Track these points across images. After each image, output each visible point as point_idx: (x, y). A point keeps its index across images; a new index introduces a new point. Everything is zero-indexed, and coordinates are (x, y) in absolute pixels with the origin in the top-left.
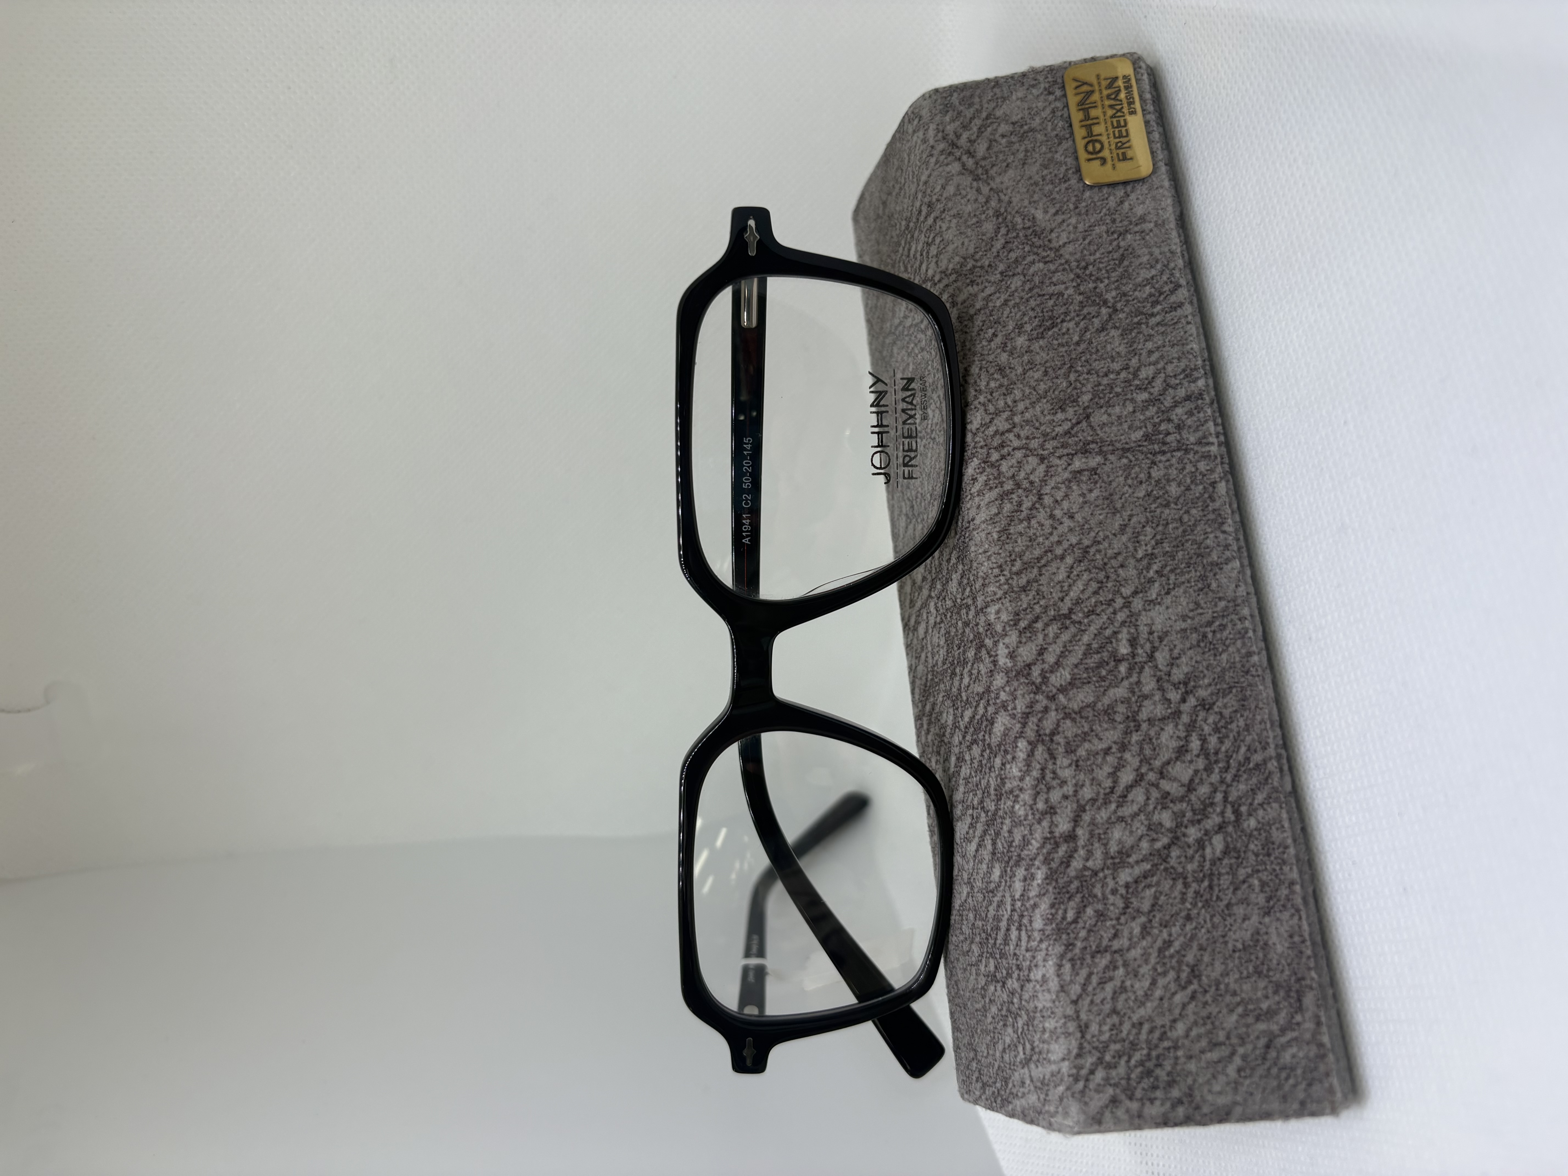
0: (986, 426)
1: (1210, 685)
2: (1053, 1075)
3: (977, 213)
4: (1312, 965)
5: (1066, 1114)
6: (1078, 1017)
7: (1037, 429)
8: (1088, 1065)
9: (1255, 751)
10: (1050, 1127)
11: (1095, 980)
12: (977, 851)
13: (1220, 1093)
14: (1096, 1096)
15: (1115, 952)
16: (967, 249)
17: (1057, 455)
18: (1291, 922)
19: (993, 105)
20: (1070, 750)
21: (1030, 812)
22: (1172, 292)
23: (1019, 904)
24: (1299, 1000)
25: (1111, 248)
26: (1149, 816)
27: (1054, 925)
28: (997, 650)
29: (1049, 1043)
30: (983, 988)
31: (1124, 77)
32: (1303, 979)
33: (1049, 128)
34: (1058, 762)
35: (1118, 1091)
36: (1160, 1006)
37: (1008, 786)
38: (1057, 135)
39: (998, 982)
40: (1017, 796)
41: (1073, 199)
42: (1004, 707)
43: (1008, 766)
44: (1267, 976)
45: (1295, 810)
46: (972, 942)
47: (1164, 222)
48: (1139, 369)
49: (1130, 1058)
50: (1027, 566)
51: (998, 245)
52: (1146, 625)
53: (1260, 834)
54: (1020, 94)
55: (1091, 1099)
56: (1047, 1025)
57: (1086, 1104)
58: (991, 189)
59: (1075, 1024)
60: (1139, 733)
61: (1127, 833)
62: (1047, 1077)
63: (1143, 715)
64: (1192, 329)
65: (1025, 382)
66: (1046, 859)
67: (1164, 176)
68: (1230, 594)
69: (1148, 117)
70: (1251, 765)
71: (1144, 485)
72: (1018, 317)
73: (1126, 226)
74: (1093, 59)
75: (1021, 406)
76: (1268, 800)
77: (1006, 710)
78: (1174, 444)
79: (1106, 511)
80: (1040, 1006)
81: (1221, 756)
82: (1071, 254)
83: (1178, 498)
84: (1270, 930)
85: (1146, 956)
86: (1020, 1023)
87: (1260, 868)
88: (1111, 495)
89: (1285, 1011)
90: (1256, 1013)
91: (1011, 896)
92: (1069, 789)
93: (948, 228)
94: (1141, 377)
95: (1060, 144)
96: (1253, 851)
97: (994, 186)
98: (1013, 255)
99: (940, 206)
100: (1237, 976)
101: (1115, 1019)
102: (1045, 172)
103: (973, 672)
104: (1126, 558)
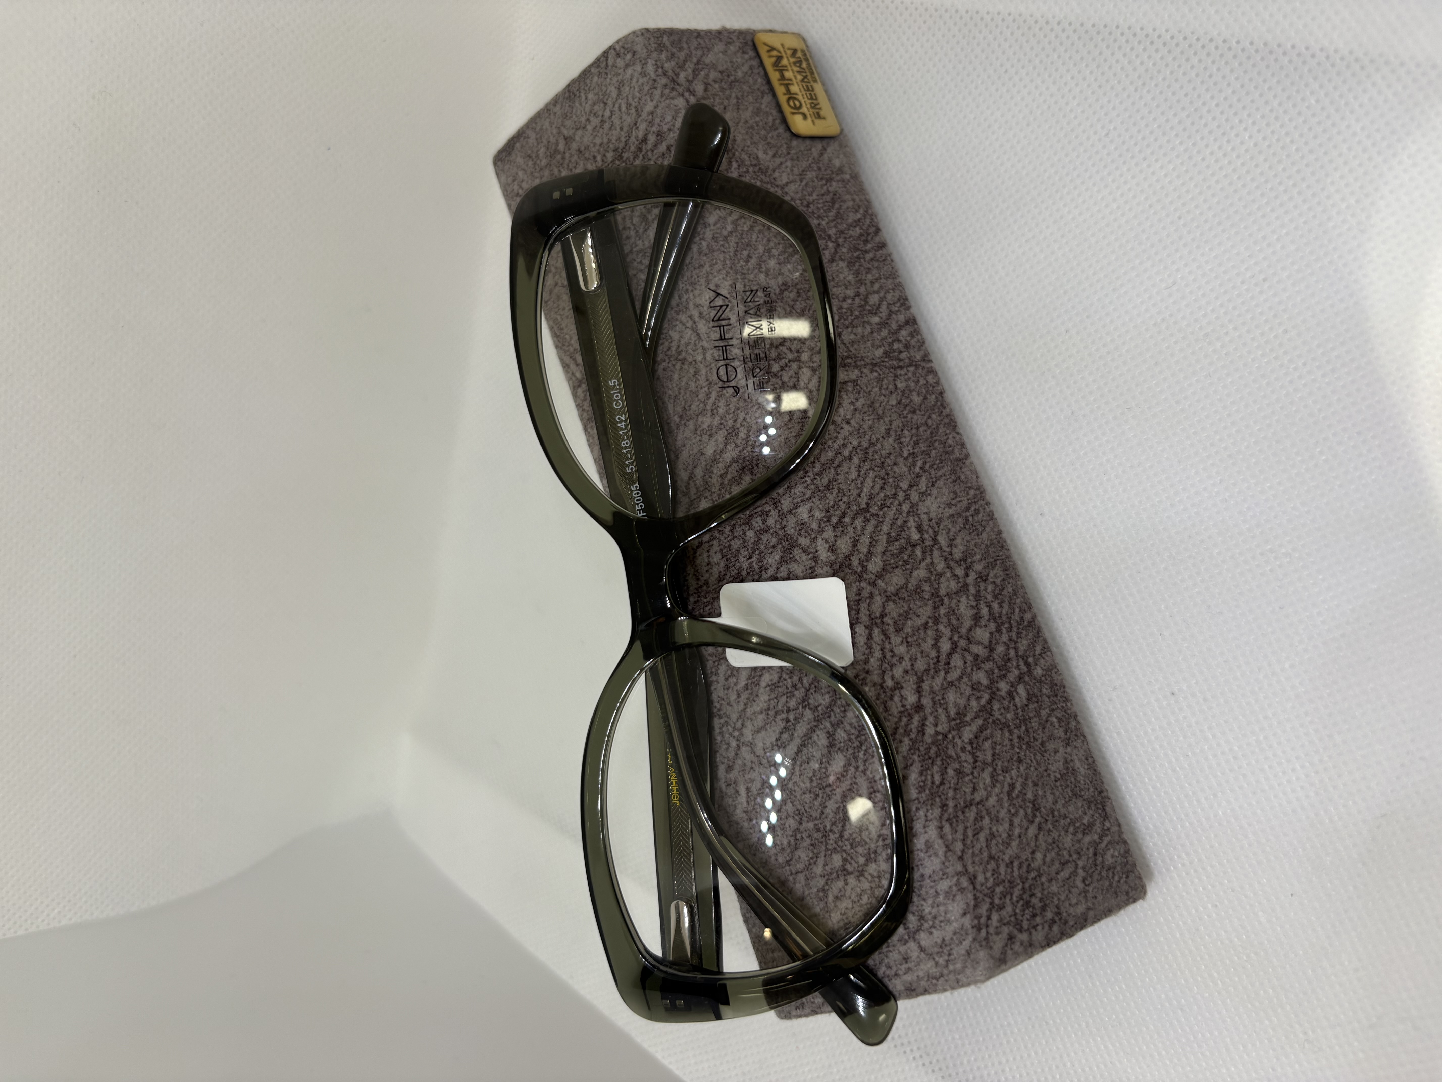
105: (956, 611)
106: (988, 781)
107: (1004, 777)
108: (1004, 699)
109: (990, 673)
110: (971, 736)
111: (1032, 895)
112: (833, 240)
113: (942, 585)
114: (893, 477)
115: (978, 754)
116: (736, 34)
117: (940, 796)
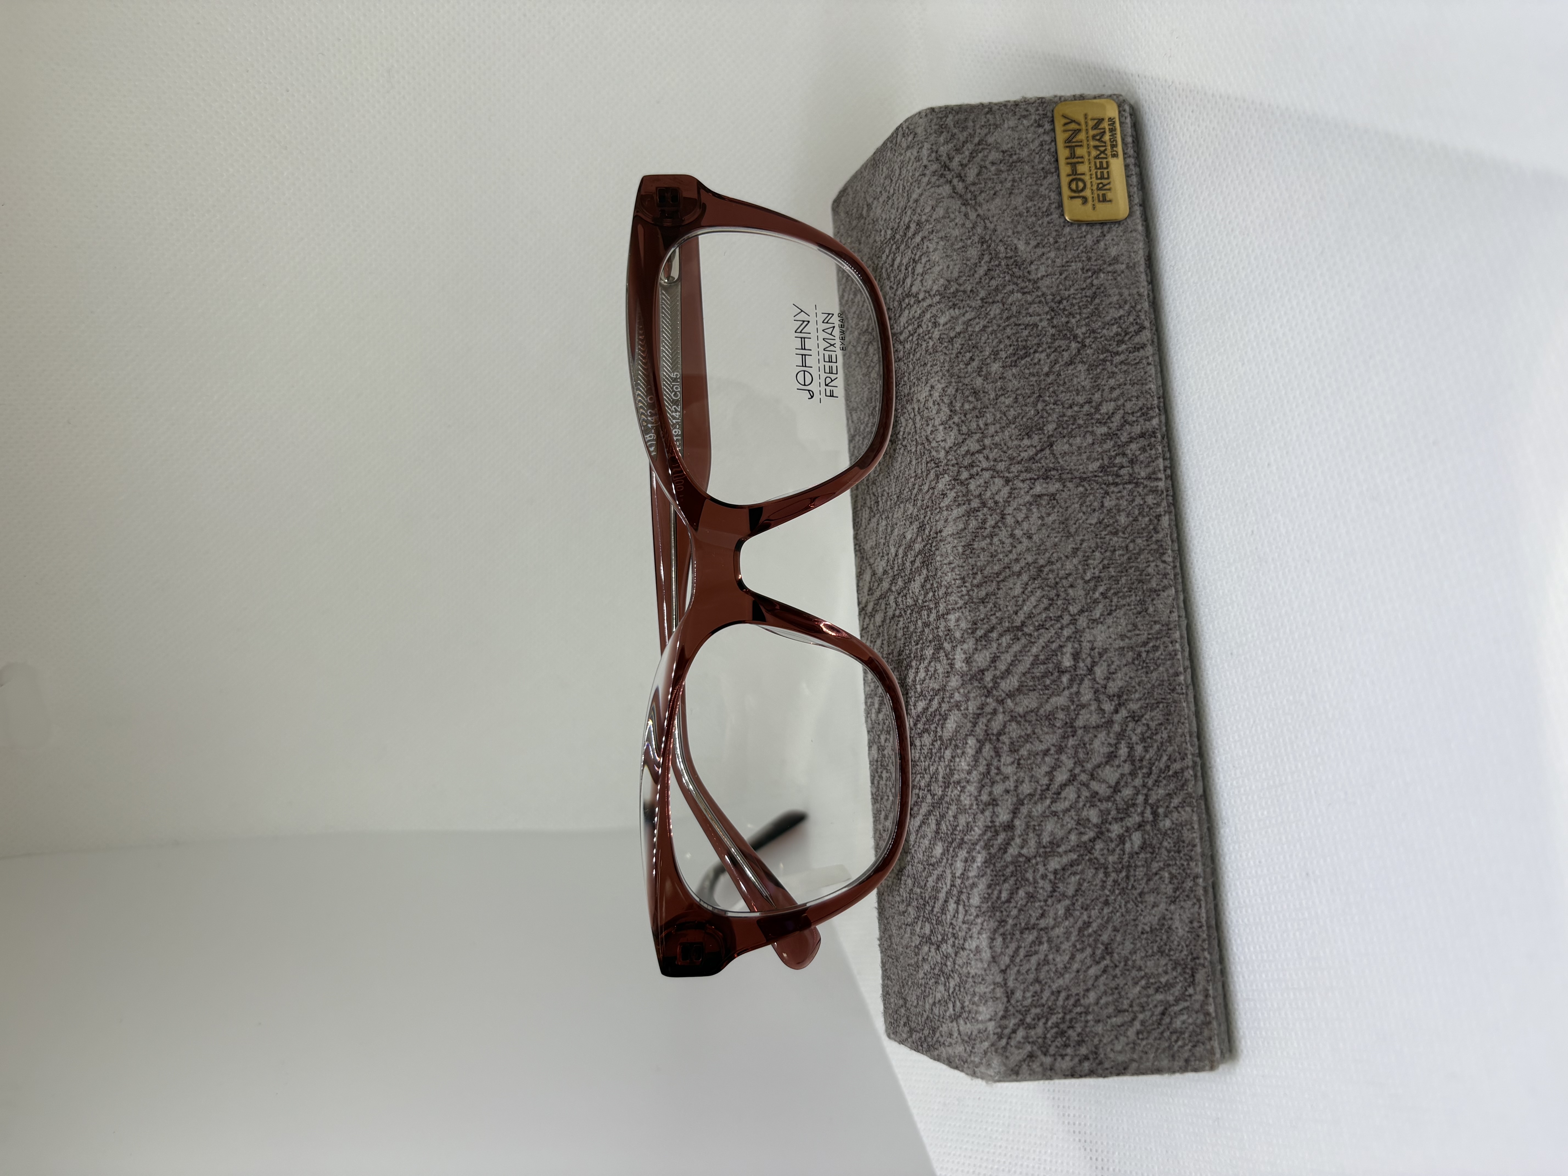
0: (958, 445)
1: (1140, 699)
2: (979, 1032)
3: (964, 238)
4: (1206, 946)
5: (989, 1065)
6: (1006, 984)
7: (1005, 452)
8: (1011, 1025)
9: (1175, 761)
10: (974, 1075)
11: (1022, 952)
12: (920, 827)
13: (1120, 1052)
14: (1017, 1052)
15: (1041, 929)
16: (952, 273)
17: (1021, 478)
18: (1192, 910)
19: (985, 131)
20: (1013, 750)
21: (975, 803)
22: (1137, 333)
23: (958, 881)
24: (1193, 976)
25: (1084, 286)
26: (1078, 811)
27: (990, 904)
28: (955, 654)
29: (978, 1006)
30: (916, 947)
31: (1110, 119)
32: (1198, 958)
33: (1036, 160)
34: (1002, 760)
35: (1035, 1048)
36: (1076, 977)
37: (956, 777)
38: (1043, 168)
39: (932, 944)
40: (964, 787)
41: (1054, 234)
42: (958, 706)
43: (957, 760)
44: (1168, 955)
45: (1204, 811)
46: (909, 905)
47: (1134, 264)
48: (1100, 404)
49: (1047, 1020)
50: (986, 580)
51: (981, 271)
52: (1089, 641)
53: (1173, 834)
54: (1012, 123)
55: (1012, 1054)
56: (977, 990)
57: (1007, 1057)
58: (978, 215)
59: (1002, 990)
60: (1075, 738)
61: (1059, 826)
62: (974, 1034)
63: (1080, 723)
64: (1152, 370)
65: (996, 407)
66: (986, 845)
67: (1138, 221)
68: (1164, 618)
69: (1128, 160)
70: (1171, 773)
71: (1096, 514)
72: (994, 343)
73: (1101, 266)
74: (1082, 97)
75: (992, 429)
76: (1183, 804)
77: (959, 710)
78: (1126, 477)
79: (1062, 534)
80: (973, 972)
81: (1144, 763)
82: (1047, 287)
83: (1126, 528)
84: (1174, 917)
85: (1068, 934)
86: (952, 983)
87: (1171, 862)
88: (1067, 519)
89: (1180, 984)
90: (1156, 986)
91: (952, 873)
92: (1010, 784)
93: (935, 250)
94: (1102, 411)
95: (1045, 177)
96: (1166, 848)
97: (981, 213)
98: (994, 283)
99: (928, 227)
100: (1143, 954)
101: (1037, 987)
102: (1030, 204)
103: (930, 669)
104: (1076, 579)
105: (1088, 746)
106: (1061, 912)
107: (1081, 914)
108: (1112, 841)
109: (1104, 813)
110: (1058, 867)
111: (1071, 1027)
112: (1079, 340)
113: (1080, 717)
114: (1065, 599)
115: (1060, 885)
116: (1036, 104)
117: (1002, 912)
